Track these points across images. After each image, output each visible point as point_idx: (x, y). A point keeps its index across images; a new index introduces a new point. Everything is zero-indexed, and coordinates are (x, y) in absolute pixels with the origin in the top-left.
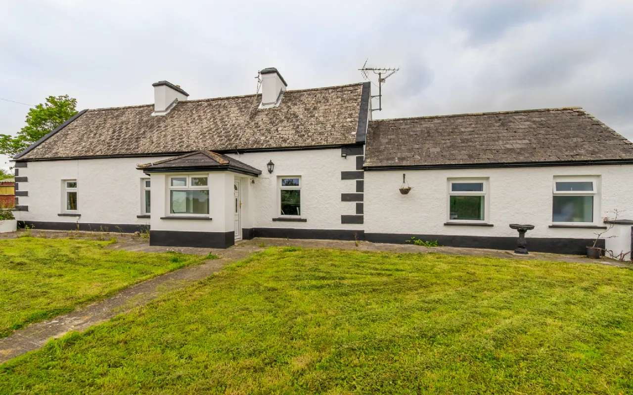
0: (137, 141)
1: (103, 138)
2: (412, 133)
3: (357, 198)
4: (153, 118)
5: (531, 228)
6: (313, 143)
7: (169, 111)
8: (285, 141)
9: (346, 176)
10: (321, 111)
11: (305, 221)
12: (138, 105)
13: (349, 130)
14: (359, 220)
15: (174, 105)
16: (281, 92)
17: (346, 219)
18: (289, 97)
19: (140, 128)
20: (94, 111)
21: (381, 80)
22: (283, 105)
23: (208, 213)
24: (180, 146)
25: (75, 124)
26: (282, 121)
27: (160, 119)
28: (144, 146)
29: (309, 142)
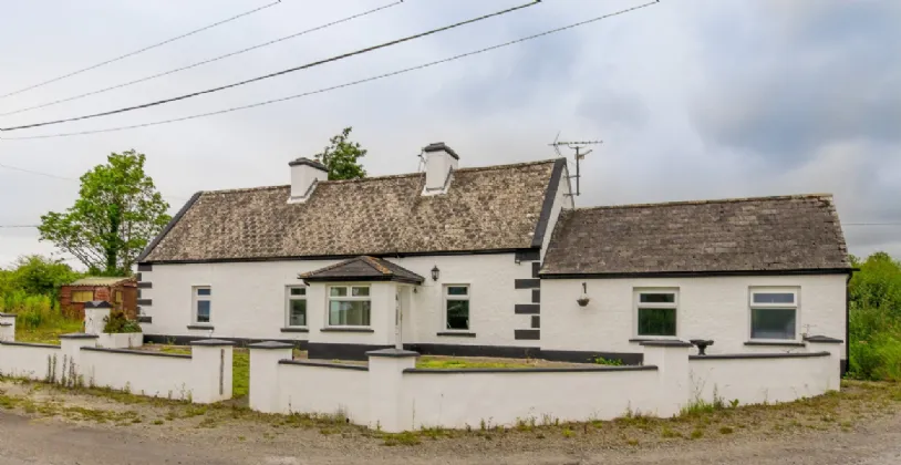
0: (278, 240)
1: (234, 234)
2: (608, 230)
3: (532, 309)
4: (290, 206)
5: (711, 343)
6: (484, 247)
7: (308, 196)
8: (452, 243)
9: (520, 284)
10: (498, 202)
11: (473, 335)
12: (267, 185)
13: (525, 229)
14: (535, 335)
15: (314, 187)
16: (451, 171)
17: (520, 334)
18: (462, 178)
19: (276, 222)
20: (210, 194)
21: (579, 157)
22: (453, 192)
23: (369, 324)
24: (332, 248)
25: (192, 214)
26: (449, 215)
27: (299, 209)
28: (287, 245)
29: (479, 245)
